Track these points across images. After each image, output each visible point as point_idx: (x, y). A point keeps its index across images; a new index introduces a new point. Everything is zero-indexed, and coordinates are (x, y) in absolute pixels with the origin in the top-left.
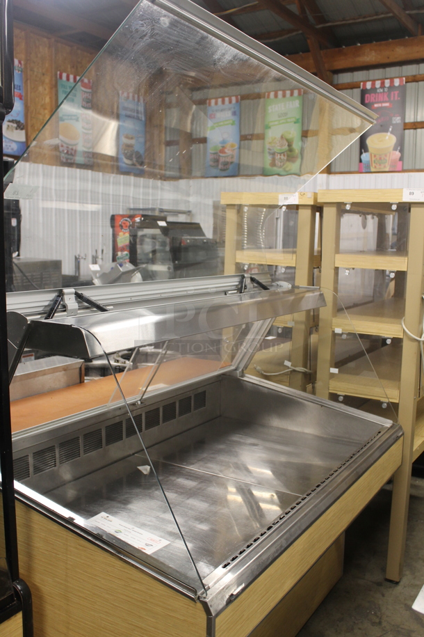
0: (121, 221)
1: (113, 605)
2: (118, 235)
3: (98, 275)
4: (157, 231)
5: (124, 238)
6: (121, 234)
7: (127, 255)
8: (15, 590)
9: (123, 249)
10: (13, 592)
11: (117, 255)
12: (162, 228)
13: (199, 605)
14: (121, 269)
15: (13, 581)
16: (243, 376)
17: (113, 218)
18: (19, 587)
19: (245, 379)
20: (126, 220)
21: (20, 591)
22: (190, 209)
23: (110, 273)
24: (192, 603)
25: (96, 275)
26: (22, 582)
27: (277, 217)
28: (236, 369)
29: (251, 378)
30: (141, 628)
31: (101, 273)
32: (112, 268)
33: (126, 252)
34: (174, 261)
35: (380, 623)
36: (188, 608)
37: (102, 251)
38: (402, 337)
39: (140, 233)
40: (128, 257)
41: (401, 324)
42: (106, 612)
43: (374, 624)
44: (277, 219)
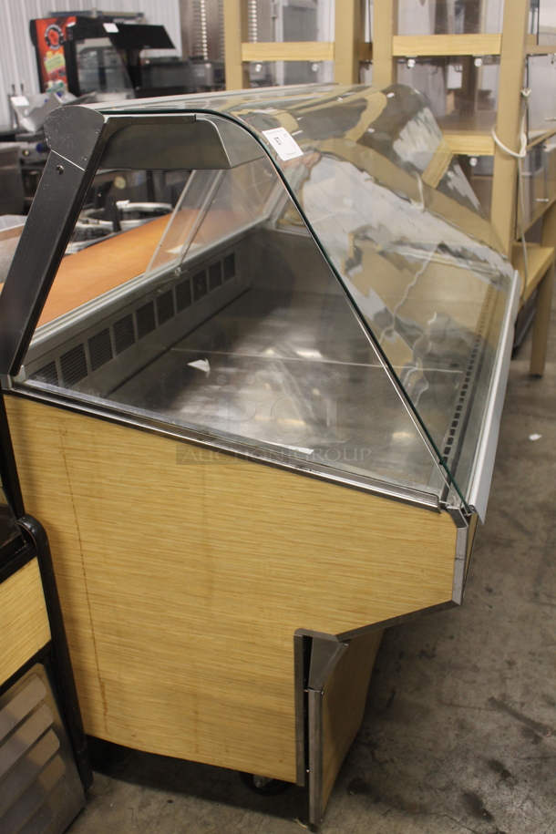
0: (46, 31)
1: (292, 542)
2: (45, 55)
3: (26, 112)
4: (105, 42)
5: (55, 60)
6: (49, 53)
7: (61, 85)
8: (23, 530)
9: (54, 78)
10: (20, 533)
11: (47, 86)
12: (111, 35)
13: (445, 516)
14: (60, 100)
15: (18, 519)
17: (33, 25)
18: (28, 526)
20: (55, 29)
21: (31, 530)
22: (141, 10)
23: (44, 107)
24: (433, 516)
25: (23, 113)
26: (29, 518)
27: (273, 15)
28: (269, 220)
30: (342, 565)
31: (31, 109)
32: (46, 101)
33: (59, 82)
34: (134, 87)
36: (425, 523)
37: (22, 86)
38: (492, 154)
39: (80, 47)
40: (66, 85)
41: (491, 135)
42: (280, 554)
44: (274, 18)
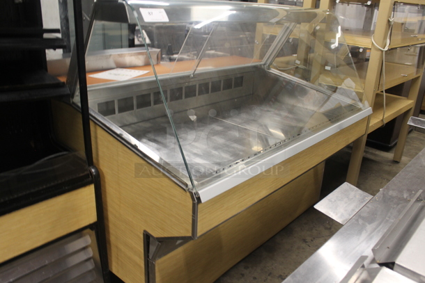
8: (90, 172)
10: (88, 173)
13: (188, 194)
15: (89, 166)
16: (269, 69)
18: (93, 171)
19: (270, 71)
26: (95, 167)
28: (264, 65)
29: (274, 71)
35: (330, 229)
38: (370, 47)
41: (371, 39)
43: (326, 228)
